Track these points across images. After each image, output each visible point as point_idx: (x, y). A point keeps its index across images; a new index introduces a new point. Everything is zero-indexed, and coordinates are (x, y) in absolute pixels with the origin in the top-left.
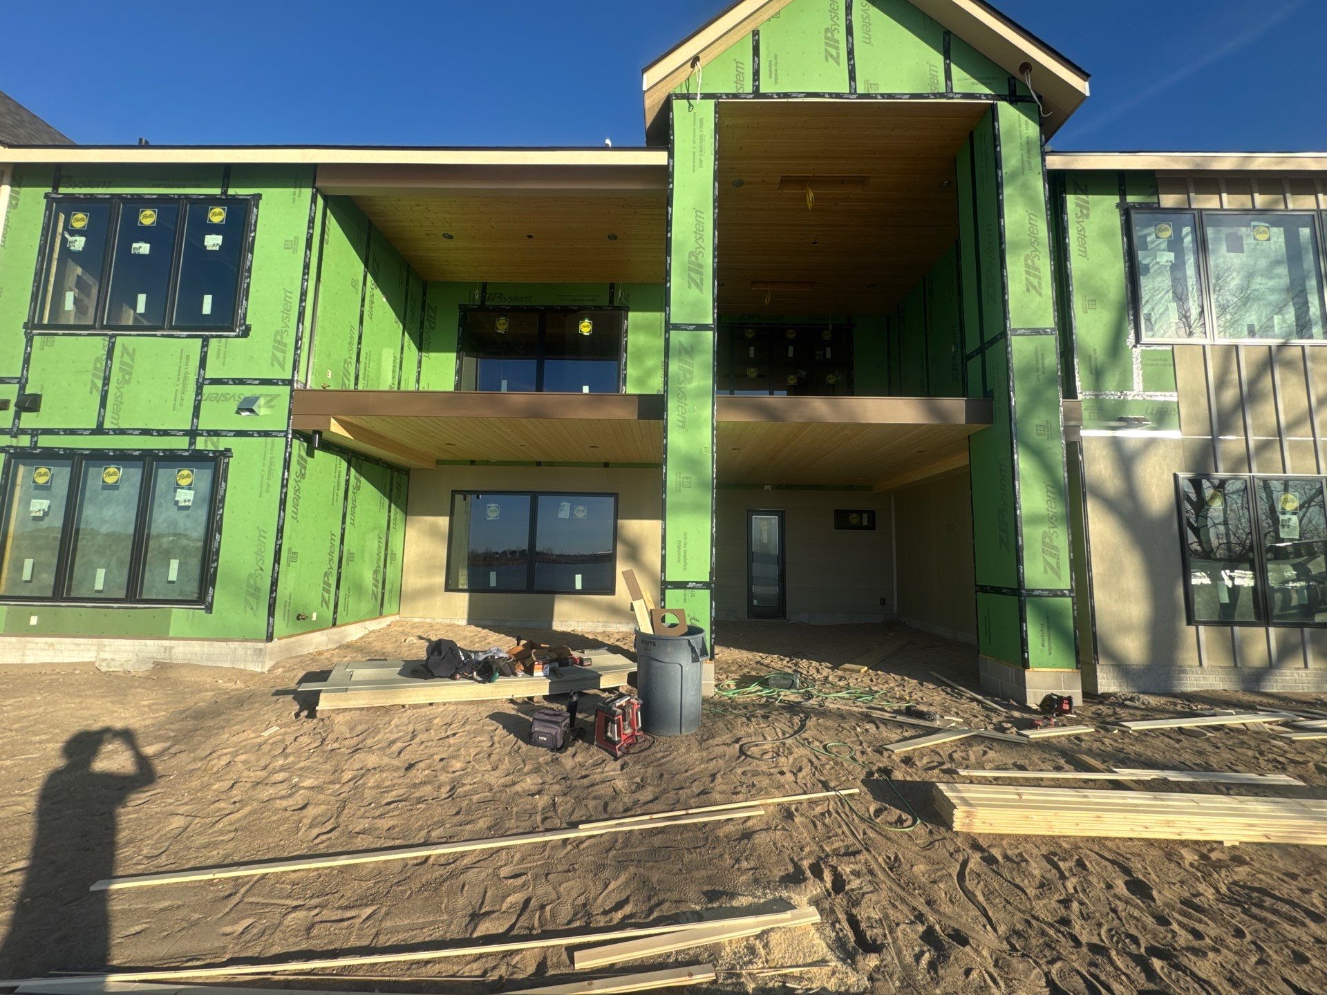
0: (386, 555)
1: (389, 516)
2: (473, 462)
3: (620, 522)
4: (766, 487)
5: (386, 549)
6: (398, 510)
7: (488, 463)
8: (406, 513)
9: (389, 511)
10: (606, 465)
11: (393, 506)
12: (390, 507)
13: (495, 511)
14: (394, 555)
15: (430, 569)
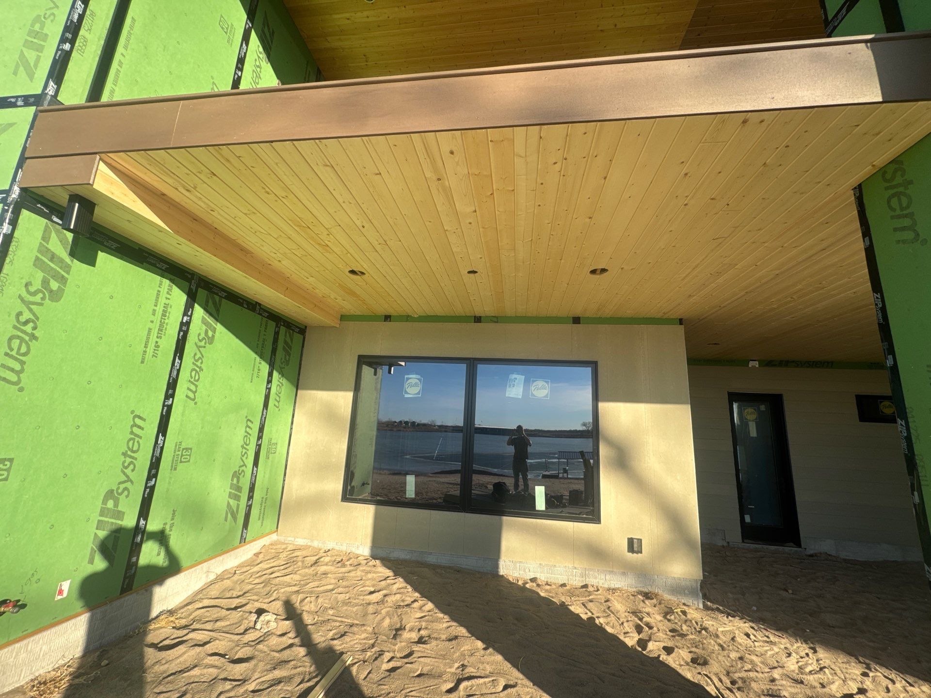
0: (259, 446)
1: (269, 389)
2: (387, 318)
3: (602, 405)
4: (751, 364)
5: (260, 437)
6: (284, 381)
7: (407, 318)
8: (297, 385)
9: (269, 381)
10: (576, 320)
11: (275, 374)
12: (270, 374)
13: (416, 385)
14: (272, 445)
15: (321, 469)
